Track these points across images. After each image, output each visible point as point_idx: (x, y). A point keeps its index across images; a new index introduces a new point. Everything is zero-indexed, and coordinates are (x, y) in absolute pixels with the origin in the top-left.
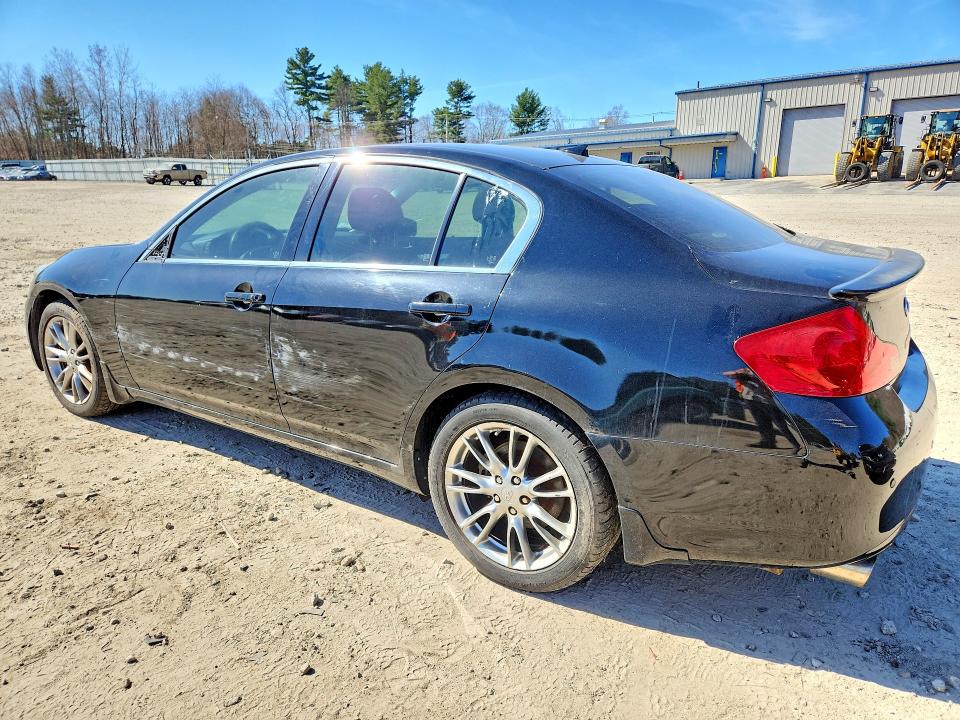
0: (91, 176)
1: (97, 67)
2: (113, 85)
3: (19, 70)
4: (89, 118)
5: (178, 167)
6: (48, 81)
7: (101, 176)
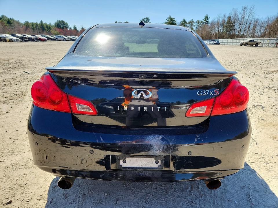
0: (229, 44)
1: (243, 12)
2: (246, 17)
3: (223, 15)
4: (237, 27)
5: (251, 41)
6: (229, 18)
7: (231, 44)
